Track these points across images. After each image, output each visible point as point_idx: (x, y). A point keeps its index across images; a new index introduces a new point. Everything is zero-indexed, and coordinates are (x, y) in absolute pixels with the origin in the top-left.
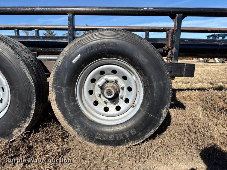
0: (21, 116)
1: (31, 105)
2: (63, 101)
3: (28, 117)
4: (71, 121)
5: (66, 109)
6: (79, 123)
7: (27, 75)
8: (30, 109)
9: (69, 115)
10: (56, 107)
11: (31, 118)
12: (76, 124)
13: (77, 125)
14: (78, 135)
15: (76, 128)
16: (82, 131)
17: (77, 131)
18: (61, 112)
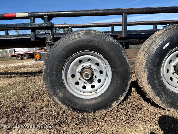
0: (120, 91)
1: (128, 82)
2: (154, 78)
3: (124, 92)
4: (159, 93)
5: (156, 84)
6: (164, 94)
7: (127, 60)
8: (126, 85)
9: (158, 88)
10: (147, 83)
11: (126, 93)
12: (162, 95)
13: (164, 95)
14: (162, 104)
15: (162, 98)
16: (166, 100)
17: (162, 100)
18: (151, 86)
